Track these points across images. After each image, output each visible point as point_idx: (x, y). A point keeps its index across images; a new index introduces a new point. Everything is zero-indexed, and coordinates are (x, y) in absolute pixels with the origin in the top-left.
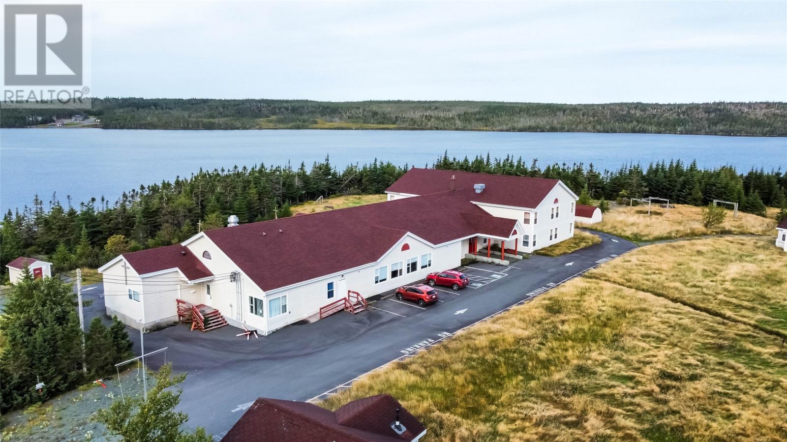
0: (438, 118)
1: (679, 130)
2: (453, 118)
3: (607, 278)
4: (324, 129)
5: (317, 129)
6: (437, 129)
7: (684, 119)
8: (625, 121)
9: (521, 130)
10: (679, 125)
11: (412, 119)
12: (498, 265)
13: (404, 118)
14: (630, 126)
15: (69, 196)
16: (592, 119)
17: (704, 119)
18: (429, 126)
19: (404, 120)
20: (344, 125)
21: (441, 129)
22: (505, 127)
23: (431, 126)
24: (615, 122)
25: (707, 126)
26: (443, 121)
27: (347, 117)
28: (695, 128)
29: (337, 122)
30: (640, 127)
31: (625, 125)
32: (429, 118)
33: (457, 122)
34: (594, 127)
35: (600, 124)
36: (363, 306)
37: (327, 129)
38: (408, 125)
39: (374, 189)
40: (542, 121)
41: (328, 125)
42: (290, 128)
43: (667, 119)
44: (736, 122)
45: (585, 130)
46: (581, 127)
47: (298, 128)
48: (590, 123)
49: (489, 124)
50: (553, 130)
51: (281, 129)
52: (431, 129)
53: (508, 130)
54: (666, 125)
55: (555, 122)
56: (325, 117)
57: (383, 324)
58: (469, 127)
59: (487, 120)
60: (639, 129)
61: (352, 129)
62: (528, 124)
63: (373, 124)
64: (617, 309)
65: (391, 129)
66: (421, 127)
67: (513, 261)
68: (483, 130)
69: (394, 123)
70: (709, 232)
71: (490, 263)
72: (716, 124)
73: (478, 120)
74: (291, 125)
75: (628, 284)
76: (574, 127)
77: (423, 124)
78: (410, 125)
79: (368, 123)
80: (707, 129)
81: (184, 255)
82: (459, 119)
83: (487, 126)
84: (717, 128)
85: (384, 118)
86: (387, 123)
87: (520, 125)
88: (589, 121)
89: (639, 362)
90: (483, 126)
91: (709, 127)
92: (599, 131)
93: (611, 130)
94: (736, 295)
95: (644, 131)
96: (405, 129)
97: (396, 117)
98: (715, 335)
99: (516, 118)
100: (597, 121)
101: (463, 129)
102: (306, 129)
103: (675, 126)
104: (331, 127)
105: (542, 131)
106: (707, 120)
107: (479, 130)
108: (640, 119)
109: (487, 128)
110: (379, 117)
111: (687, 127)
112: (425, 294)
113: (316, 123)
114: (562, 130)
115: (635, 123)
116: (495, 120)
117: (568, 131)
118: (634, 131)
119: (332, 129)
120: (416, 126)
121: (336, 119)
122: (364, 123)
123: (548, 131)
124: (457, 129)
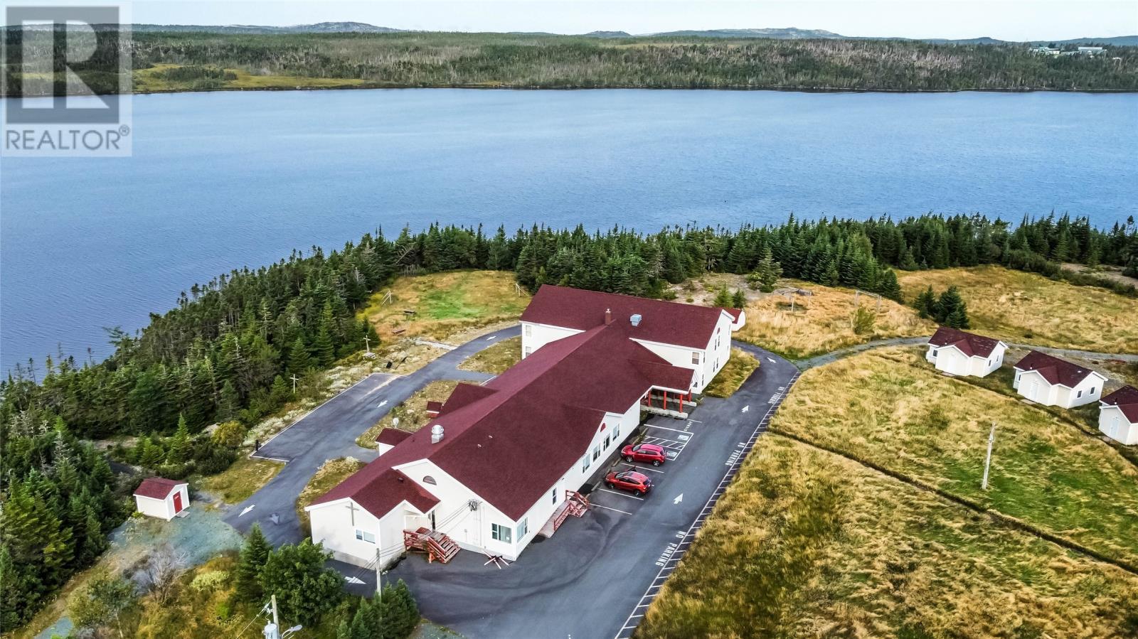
0: (422, 67)
1: (750, 81)
2: (444, 67)
3: (793, 434)
4: (251, 89)
5: (239, 89)
6: (425, 86)
7: (756, 65)
8: (681, 70)
9: (545, 87)
10: (750, 76)
11: (385, 70)
12: (676, 418)
13: (372, 67)
14: (688, 78)
15: (89, 350)
16: (637, 66)
17: (779, 66)
18: (412, 81)
19: (373, 71)
20: (280, 81)
21: (431, 86)
22: (521, 81)
23: (415, 82)
24: (668, 71)
25: (784, 75)
26: (431, 72)
27: (282, 66)
28: (770, 79)
29: (267, 75)
30: (702, 80)
31: (682, 75)
32: (408, 66)
33: (451, 72)
34: (642, 79)
35: (650, 74)
36: (585, 506)
37: (256, 89)
38: (379, 79)
39: (440, 264)
40: (574, 71)
41: (254, 81)
42: (196, 90)
43: (735, 66)
44: (818, 70)
45: (630, 86)
46: (625, 80)
47: (209, 89)
48: (636, 73)
49: (497, 75)
50: (588, 85)
51: (180, 91)
52: (415, 86)
53: (526, 87)
54: (734, 74)
55: (590, 71)
56: (245, 67)
57: (616, 527)
58: (470, 82)
59: (495, 69)
60: (701, 83)
61: (295, 89)
62: (553, 76)
63: (325, 77)
64: (822, 483)
65: (356, 88)
66: (400, 82)
67: (690, 410)
68: (491, 88)
69: (358, 76)
70: (860, 341)
71: (667, 416)
72: (794, 73)
73: (481, 69)
74: (195, 83)
75: (816, 442)
76: (615, 79)
77: (403, 77)
78: (382, 79)
79: (317, 76)
80: (785, 80)
81: (402, 481)
82: (454, 67)
83: (495, 79)
84: (797, 80)
85: (341, 68)
86: (347, 77)
87: (542, 79)
88: (634, 70)
89: (868, 555)
90: (490, 80)
91: (786, 77)
92: (649, 87)
93: (665, 84)
94: (913, 450)
95: (706, 86)
96: (376, 86)
97: (360, 66)
98: (912, 510)
99: (533, 65)
100: (646, 69)
101: (463, 86)
102: (221, 89)
103: (745, 76)
104: (262, 86)
105: (574, 88)
106: (784, 66)
107: (486, 87)
108: (700, 66)
109: (496, 83)
110: (333, 65)
111: (760, 77)
112: (642, 484)
113: (234, 77)
114: (599, 85)
115: (694, 72)
116: (505, 69)
117: (608, 87)
118: (693, 86)
119: (262, 89)
120: (392, 82)
121: (264, 70)
122: (312, 76)
123: (582, 87)
124: (454, 86)
